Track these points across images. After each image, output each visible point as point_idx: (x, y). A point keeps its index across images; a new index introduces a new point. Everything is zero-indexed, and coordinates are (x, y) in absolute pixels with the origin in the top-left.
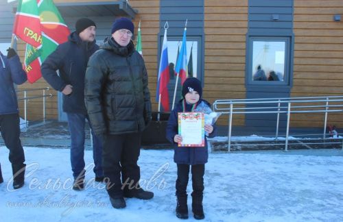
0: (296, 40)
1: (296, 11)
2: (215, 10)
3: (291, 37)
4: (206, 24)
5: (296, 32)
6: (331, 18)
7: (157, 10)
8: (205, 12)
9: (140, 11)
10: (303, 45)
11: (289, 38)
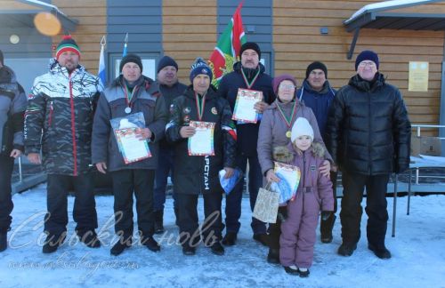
0: (277, 57)
1: (276, 21)
2: (176, 20)
3: (270, 53)
4: (164, 38)
5: (276, 47)
6: (317, 31)
7: (104, 21)
8: (164, 22)
9: (82, 21)
10: (286, 63)
11: (268, 55)
